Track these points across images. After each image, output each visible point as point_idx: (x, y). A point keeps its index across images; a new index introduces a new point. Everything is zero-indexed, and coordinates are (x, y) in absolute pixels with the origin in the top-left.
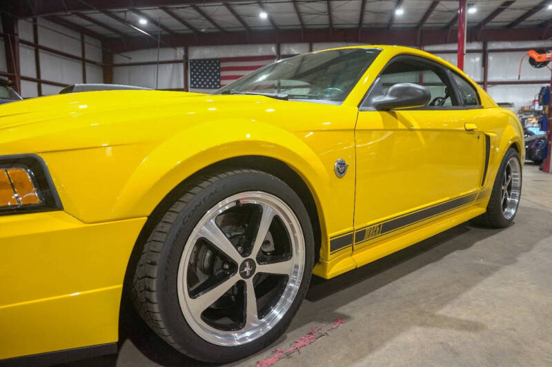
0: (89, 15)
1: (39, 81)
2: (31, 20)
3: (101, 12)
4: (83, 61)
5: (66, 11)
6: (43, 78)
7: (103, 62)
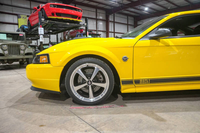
0: (129, 10)
1: (114, 33)
2: (113, 15)
3: (132, 8)
5: (121, 10)
6: (115, 31)
7: (134, 24)
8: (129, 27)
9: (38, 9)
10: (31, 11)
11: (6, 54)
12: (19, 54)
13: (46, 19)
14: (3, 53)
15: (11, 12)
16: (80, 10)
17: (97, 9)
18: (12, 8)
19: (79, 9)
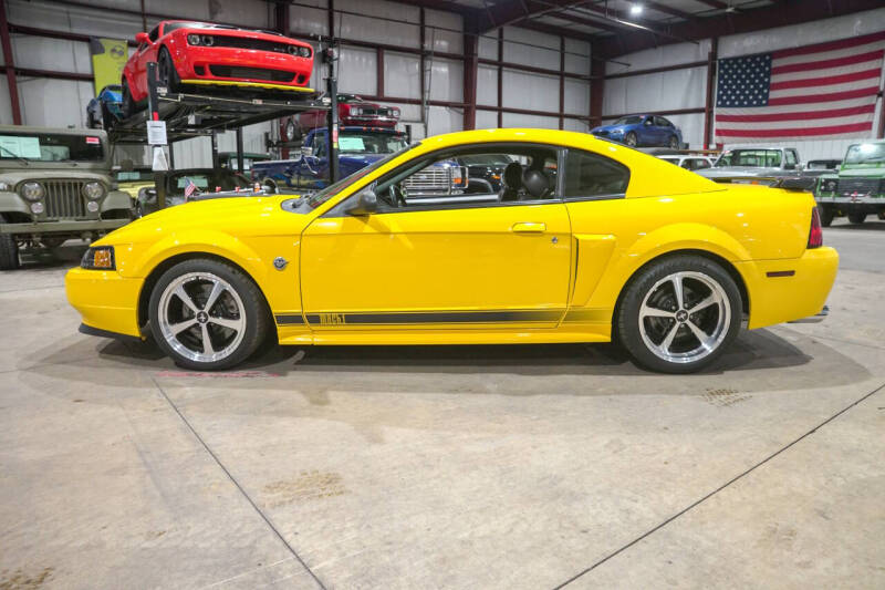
1: (500, 110)
2: (493, 33)
4: (562, 75)
6: (505, 105)
7: (592, 74)
8: (567, 83)
9: (153, 41)
10: (145, 22)
11: (38, 214)
12: (84, 215)
13: (176, 88)
14: (29, 212)
15: (66, 29)
16: (303, 47)
17: (427, 11)
18: (68, 13)
19: (299, 47)
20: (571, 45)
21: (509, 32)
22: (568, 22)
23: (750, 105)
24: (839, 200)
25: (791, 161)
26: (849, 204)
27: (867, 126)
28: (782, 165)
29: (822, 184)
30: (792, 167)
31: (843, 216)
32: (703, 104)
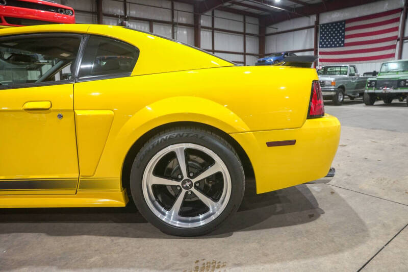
1: (213, 51)
4: (244, 34)
7: (260, 33)
8: (247, 38)
17: (175, 3)
19: (65, 9)
20: (248, 19)
21: (217, 13)
22: (246, 8)
23: (335, 46)
24: (377, 91)
25: (353, 72)
26: (382, 93)
27: (392, 55)
28: (348, 74)
29: (368, 83)
30: (354, 75)
31: (380, 100)
32: (313, 47)
